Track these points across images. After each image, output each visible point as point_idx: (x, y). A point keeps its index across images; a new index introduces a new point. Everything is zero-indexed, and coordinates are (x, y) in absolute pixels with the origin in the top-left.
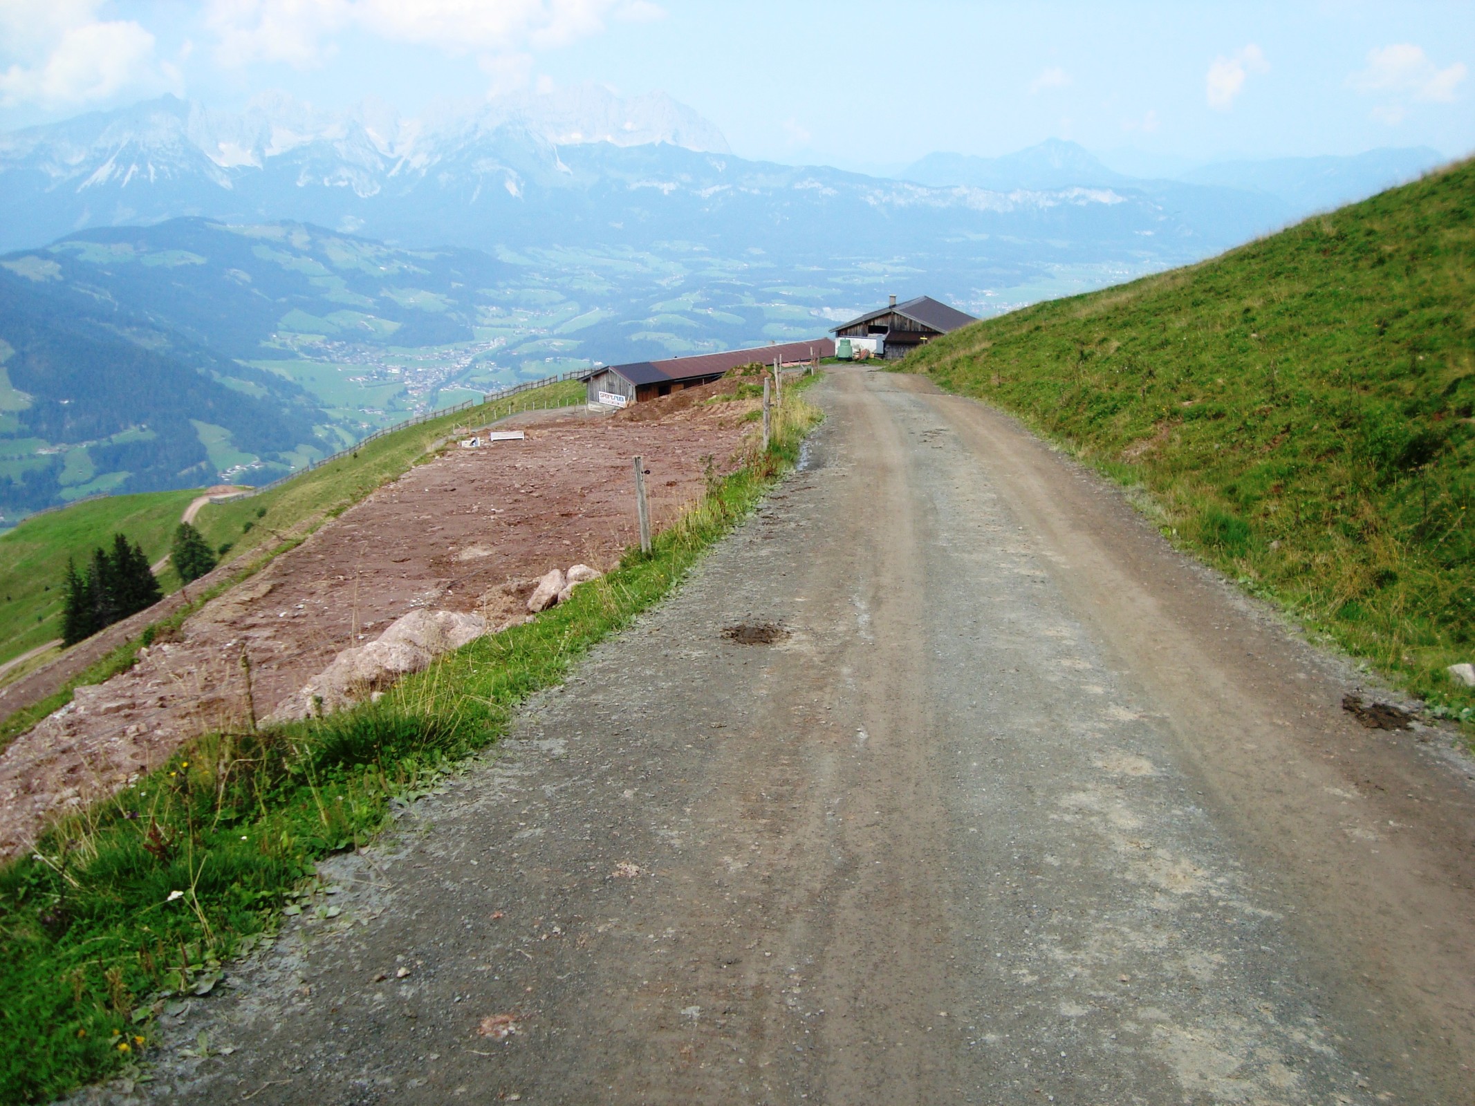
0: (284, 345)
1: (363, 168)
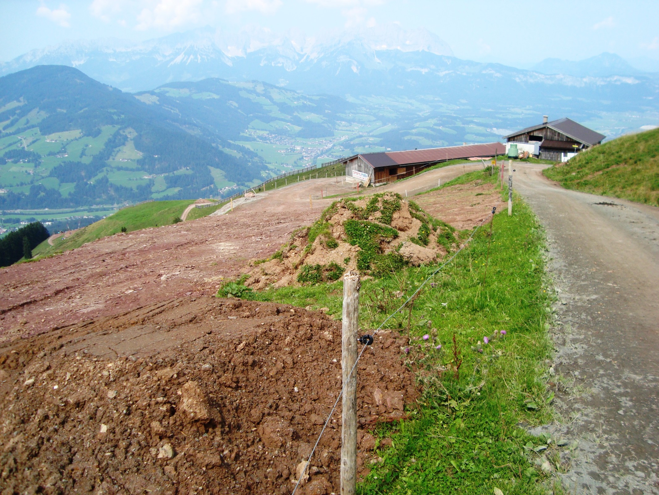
0: (250, 135)
1: (289, 58)
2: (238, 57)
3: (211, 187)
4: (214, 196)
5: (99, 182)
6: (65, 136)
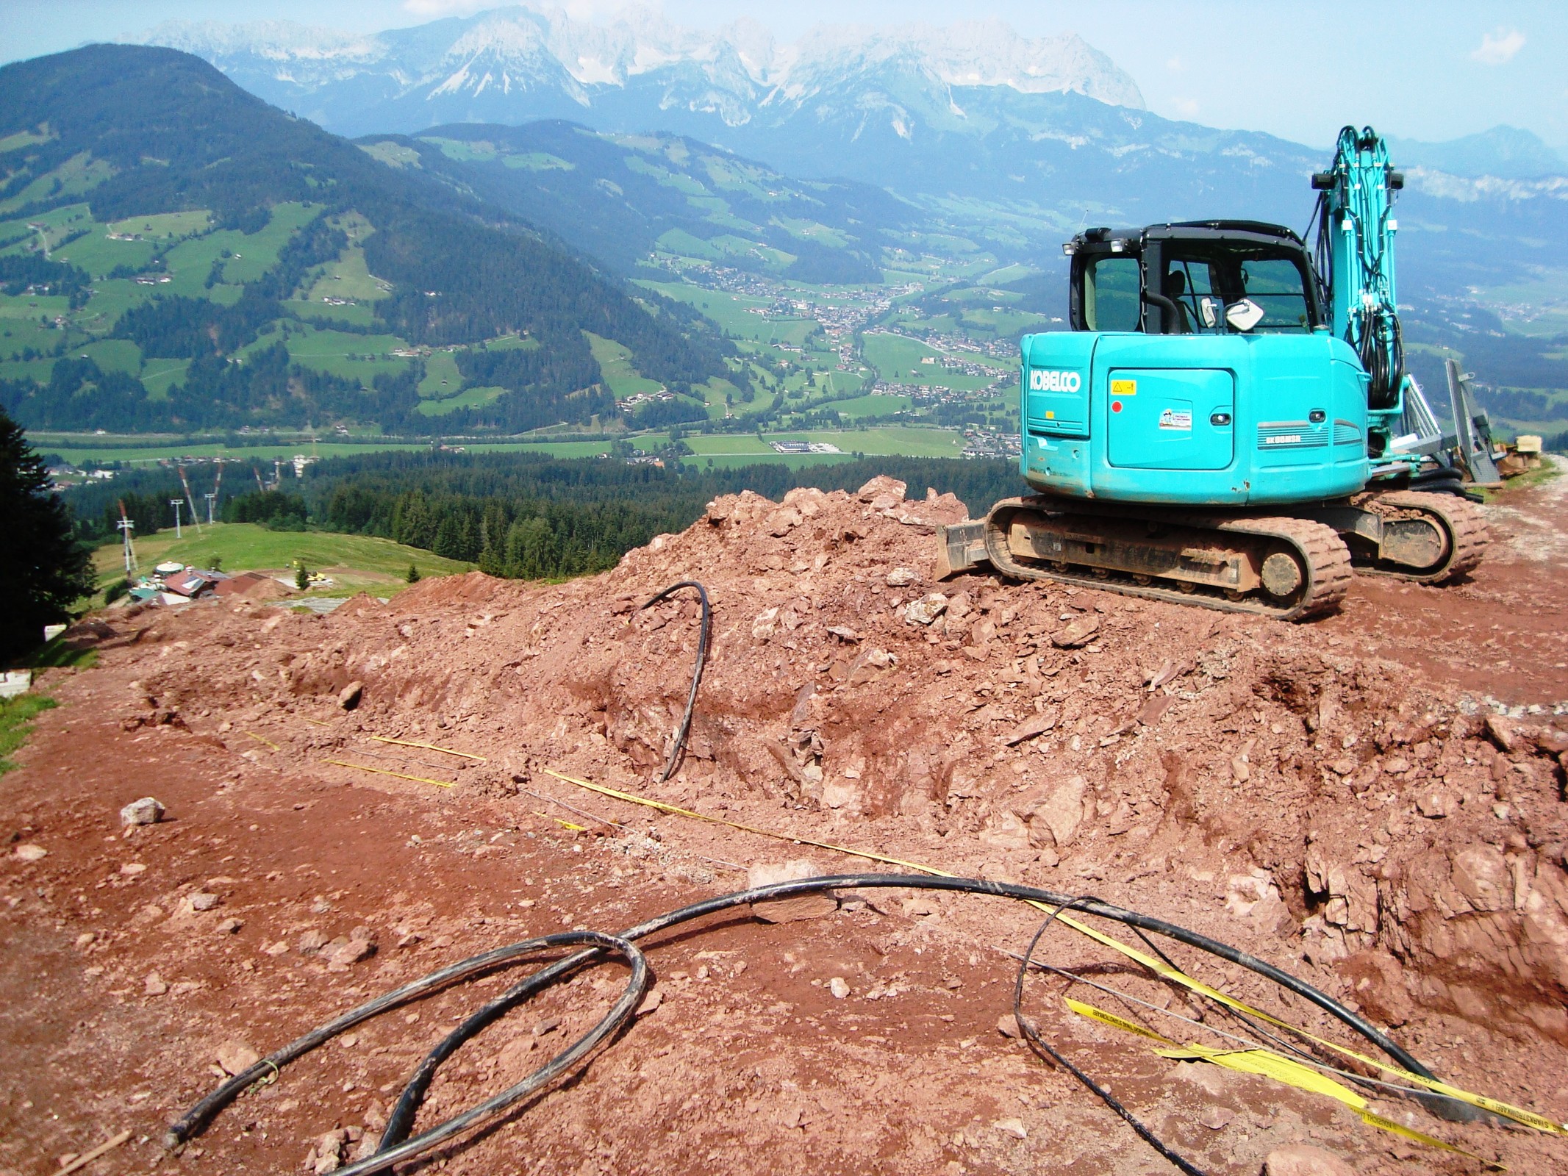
1: (733, 94)
2: (604, 85)
3: (593, 392)
5: (261, 360)
6: (164, 225)
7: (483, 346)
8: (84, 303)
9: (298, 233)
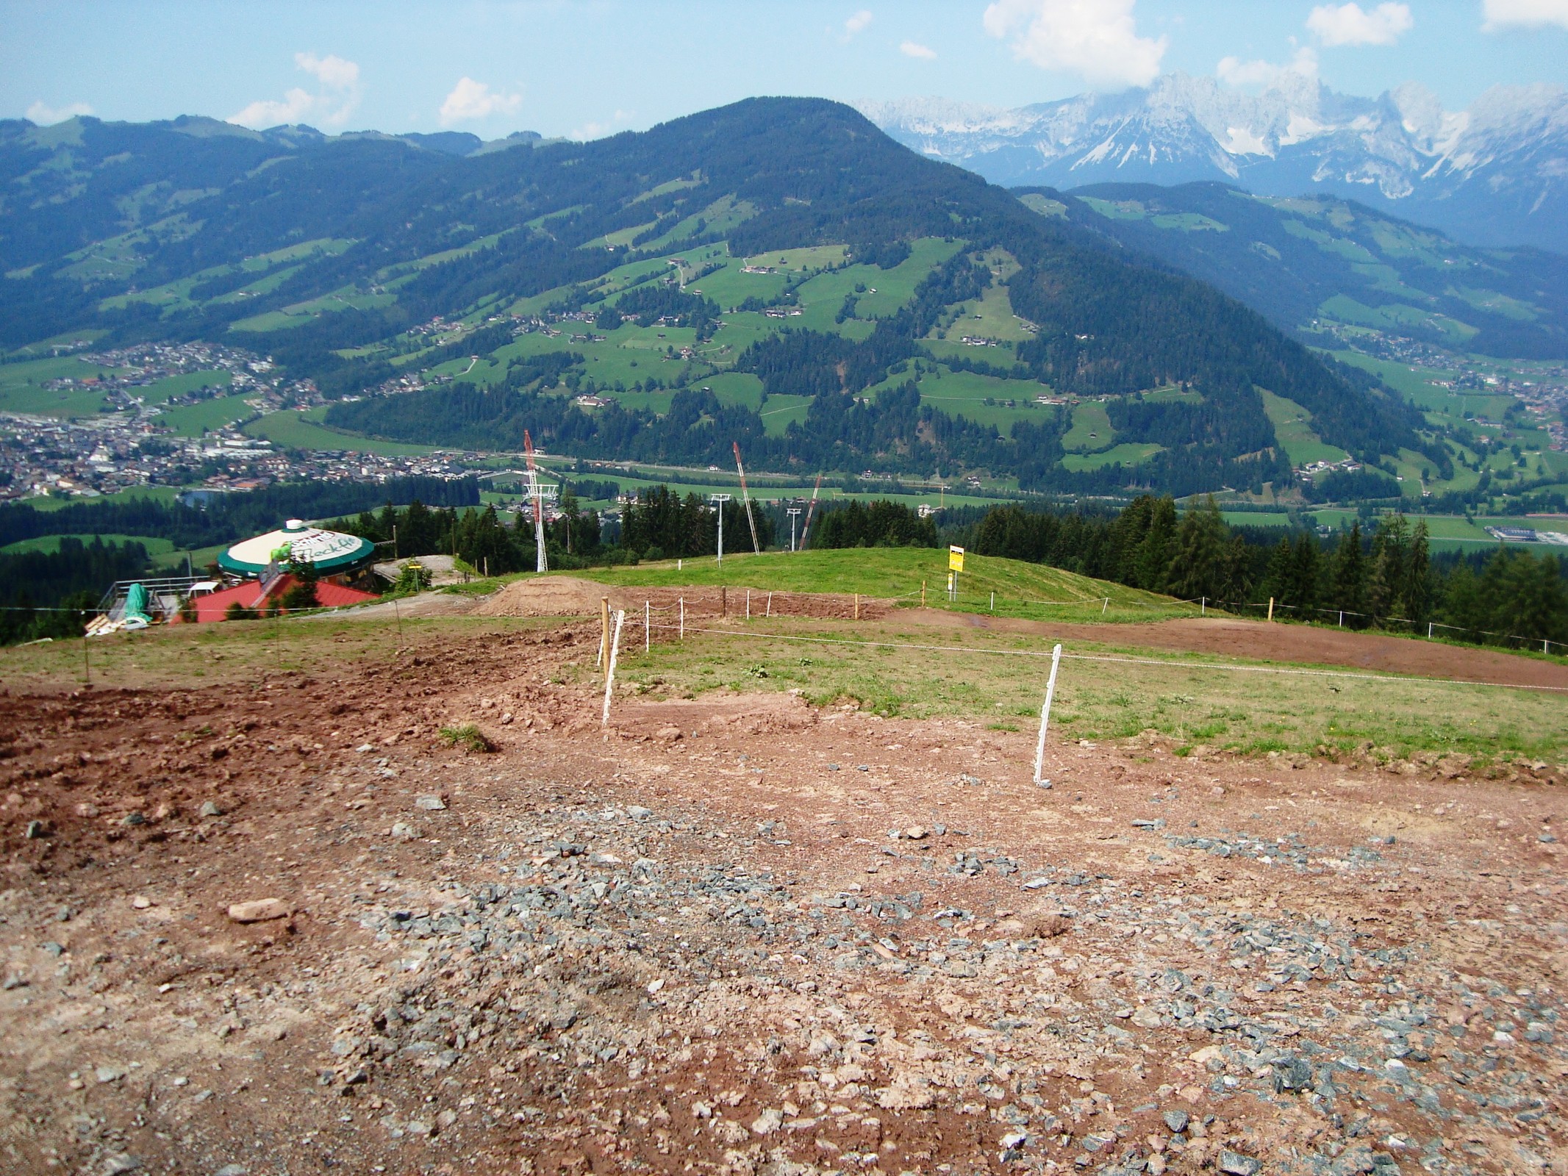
1: (1394, 164)
2: (1252, 156)
3: (1266, 456)
4: (1276, 488)
5: (889, 400)
6: (799, 259)
7: (1139, 397)
8: (711, 335)
9: (938, 269)
